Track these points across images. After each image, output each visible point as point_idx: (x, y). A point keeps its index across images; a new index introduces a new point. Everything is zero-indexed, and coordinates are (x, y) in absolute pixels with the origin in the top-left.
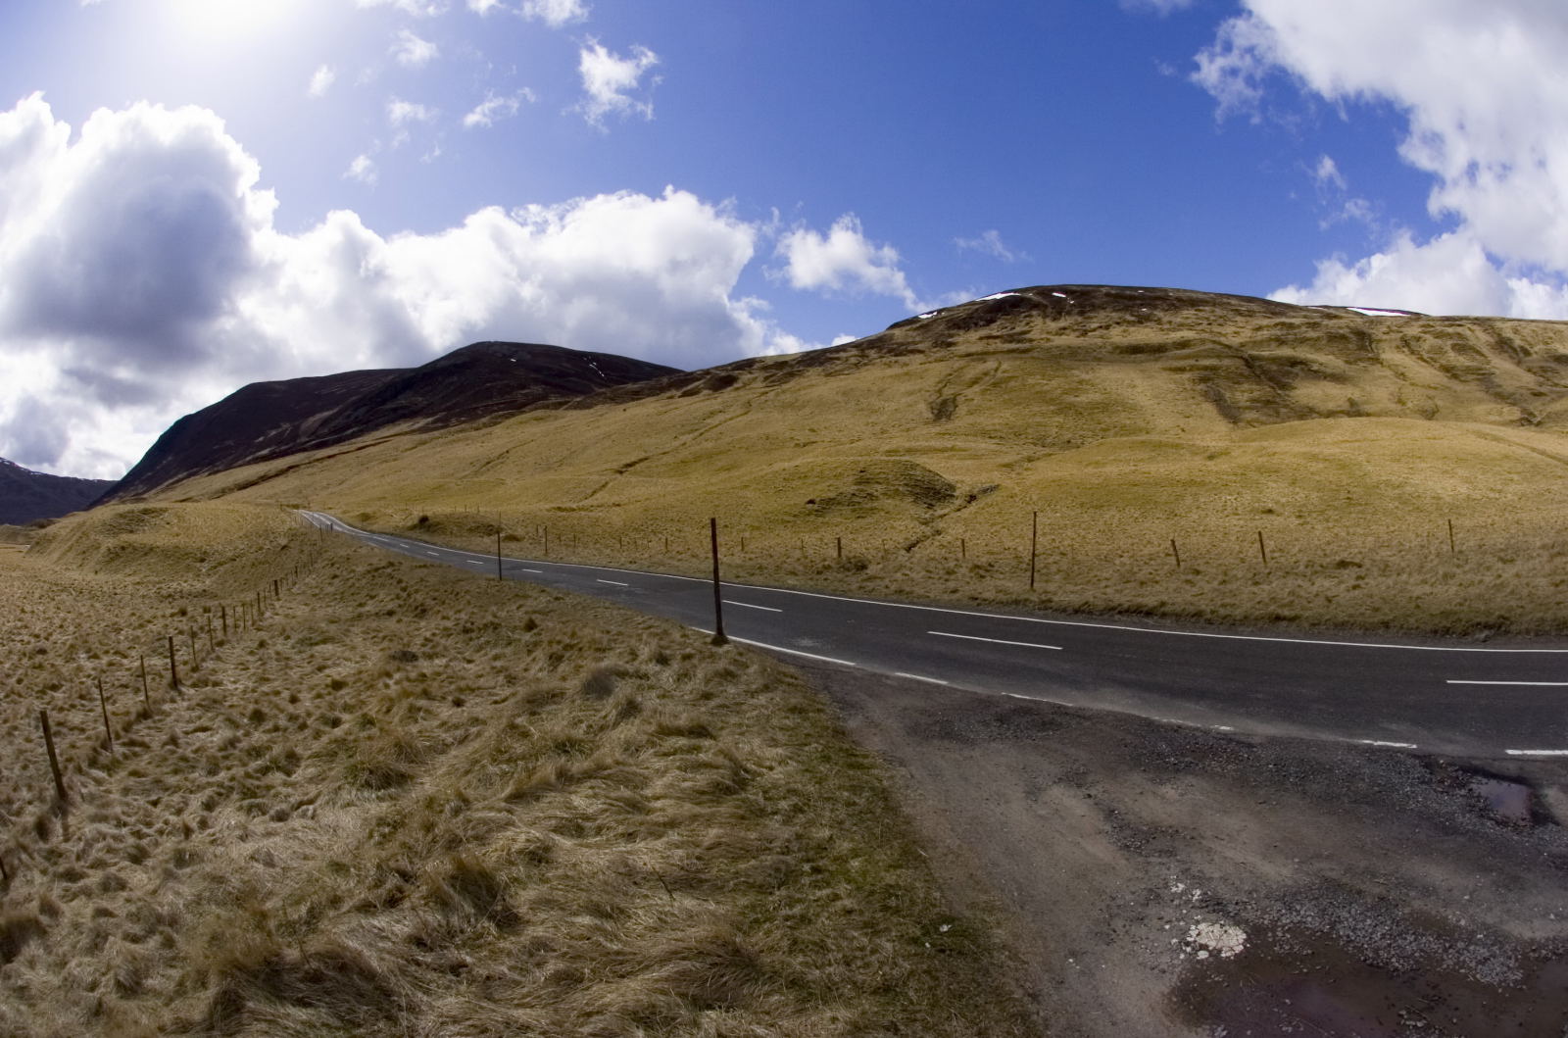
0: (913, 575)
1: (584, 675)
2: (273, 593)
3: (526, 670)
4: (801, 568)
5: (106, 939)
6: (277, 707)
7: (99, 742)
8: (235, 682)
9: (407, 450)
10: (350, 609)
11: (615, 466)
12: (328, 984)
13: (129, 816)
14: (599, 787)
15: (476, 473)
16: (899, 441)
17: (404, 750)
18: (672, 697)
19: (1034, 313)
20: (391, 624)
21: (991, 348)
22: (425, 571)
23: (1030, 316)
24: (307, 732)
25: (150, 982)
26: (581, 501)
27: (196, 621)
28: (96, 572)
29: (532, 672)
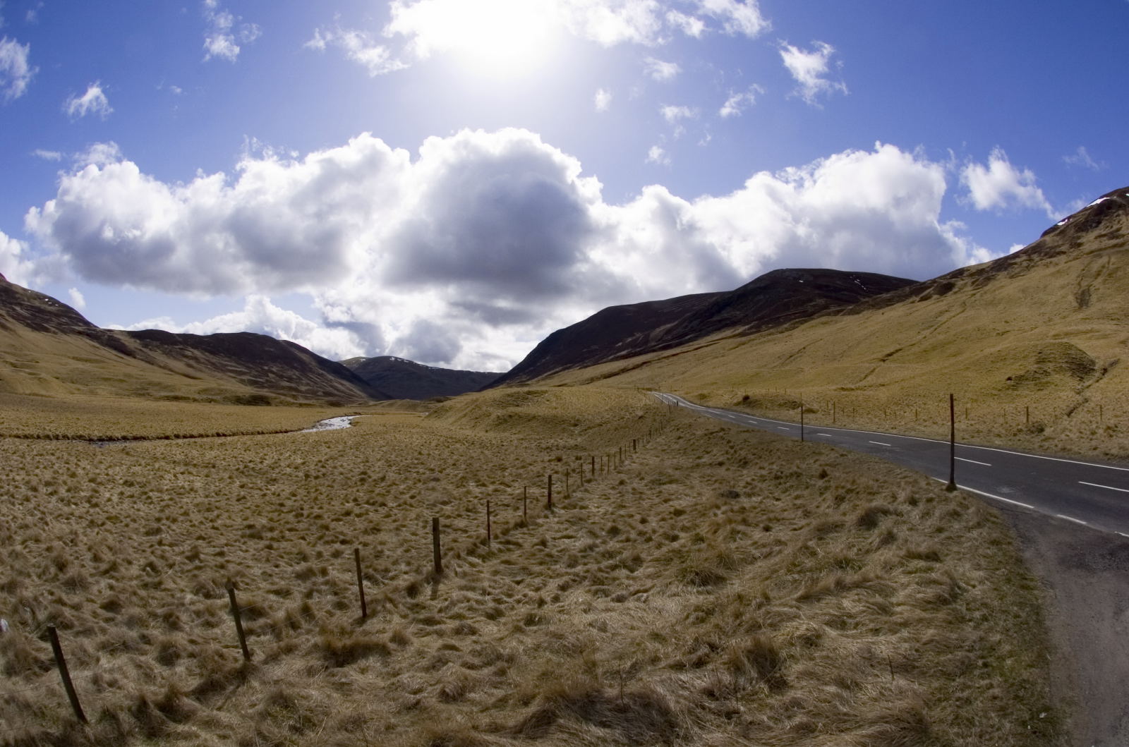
0: (1071, 435)
1: (860, 512)
2: (632, 449)
3: (818, 507)
4: (1004, 432)
5: (445, 663)
6: (630, 525)
7: (479, 540)
8: (598, 507)
9: (731, 349)
10: (691, 460)
11: (880, 356)
12: (630, 715)
13: (494, 588)
14: (863, 595)
15: (783, 364)
16: (1060, 328)
17: (725, 561)
18: (917, 530)
19: (1120, 212)
20: (722, 472)
21: (1103, 246)
22: (748, 434)
23: (1118, 215)
24: (651, 544)
25: (472, 695)
26: (857, 382)
27: (569, 465)
28: (487, 431)
29: (822, 509)
